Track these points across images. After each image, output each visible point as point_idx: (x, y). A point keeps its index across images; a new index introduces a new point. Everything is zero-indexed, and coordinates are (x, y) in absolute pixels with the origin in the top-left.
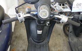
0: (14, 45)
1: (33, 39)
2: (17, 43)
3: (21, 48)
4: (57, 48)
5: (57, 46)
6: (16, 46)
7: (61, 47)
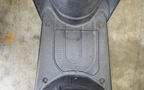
0: (7, 24)
1: (55, 11)
2: (15, 18)
3: (27, 30)
4: (125, 33)
5: (127, 28)
6: (13, 25)
7: (138, 31)
